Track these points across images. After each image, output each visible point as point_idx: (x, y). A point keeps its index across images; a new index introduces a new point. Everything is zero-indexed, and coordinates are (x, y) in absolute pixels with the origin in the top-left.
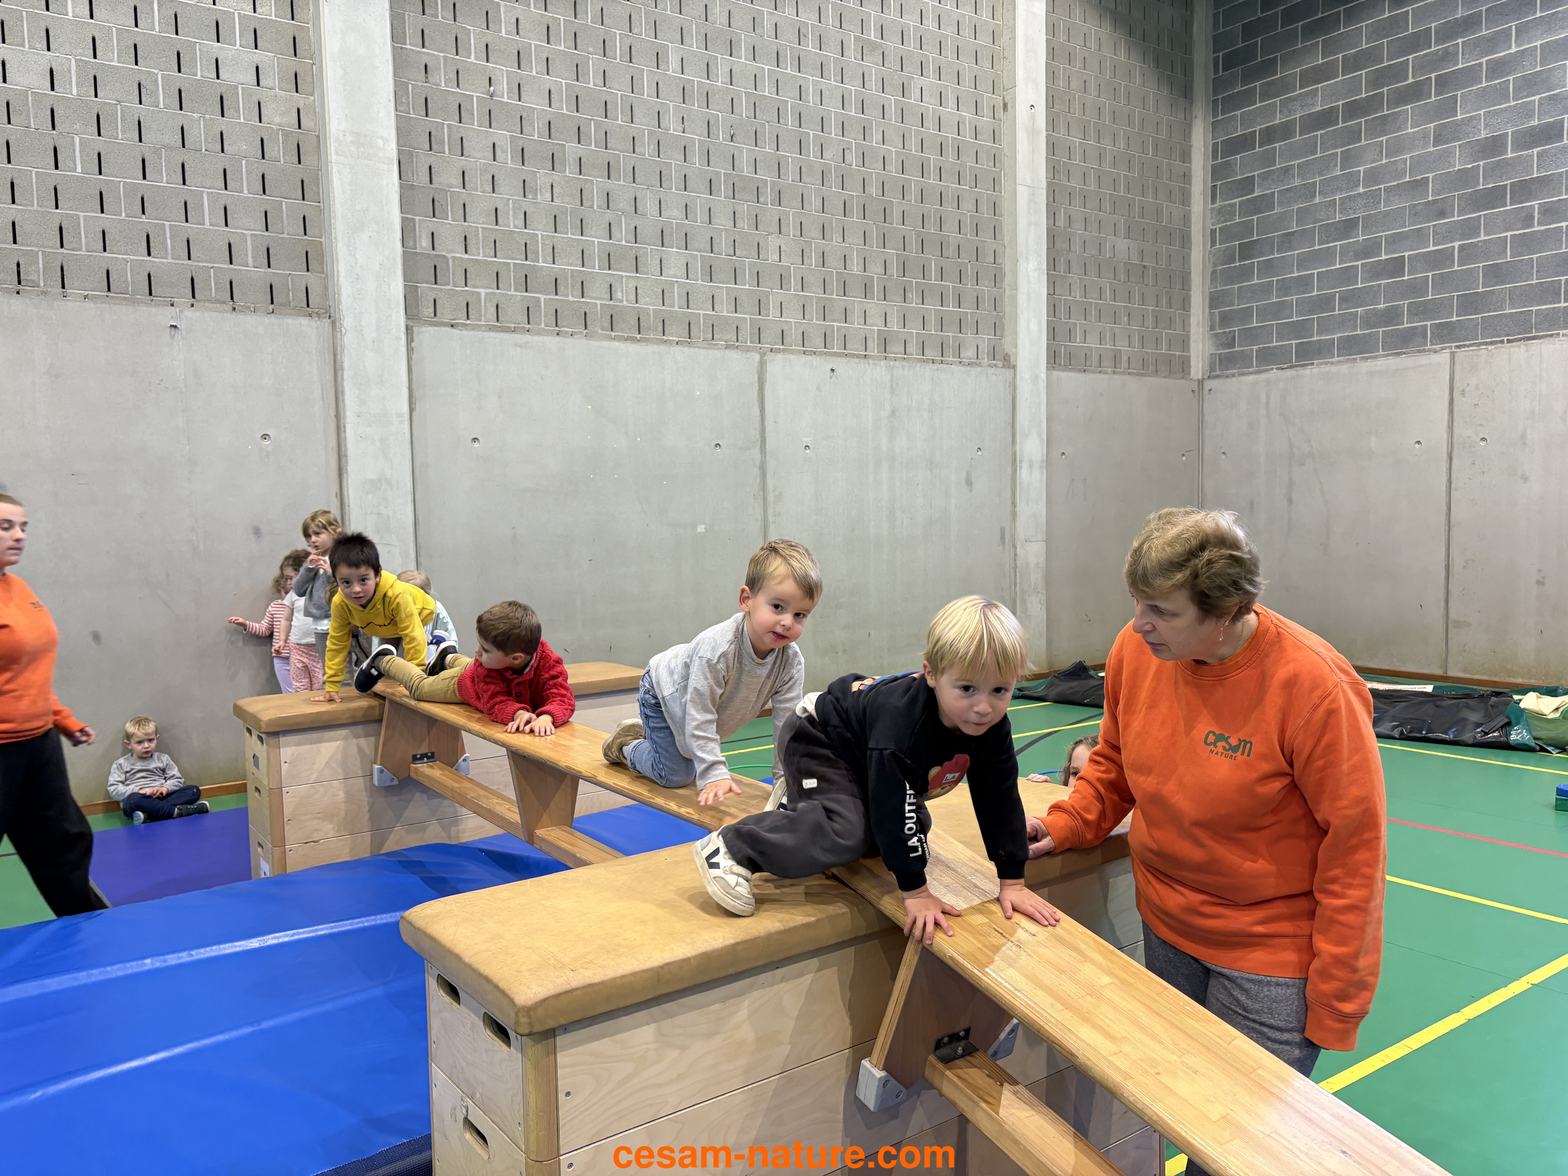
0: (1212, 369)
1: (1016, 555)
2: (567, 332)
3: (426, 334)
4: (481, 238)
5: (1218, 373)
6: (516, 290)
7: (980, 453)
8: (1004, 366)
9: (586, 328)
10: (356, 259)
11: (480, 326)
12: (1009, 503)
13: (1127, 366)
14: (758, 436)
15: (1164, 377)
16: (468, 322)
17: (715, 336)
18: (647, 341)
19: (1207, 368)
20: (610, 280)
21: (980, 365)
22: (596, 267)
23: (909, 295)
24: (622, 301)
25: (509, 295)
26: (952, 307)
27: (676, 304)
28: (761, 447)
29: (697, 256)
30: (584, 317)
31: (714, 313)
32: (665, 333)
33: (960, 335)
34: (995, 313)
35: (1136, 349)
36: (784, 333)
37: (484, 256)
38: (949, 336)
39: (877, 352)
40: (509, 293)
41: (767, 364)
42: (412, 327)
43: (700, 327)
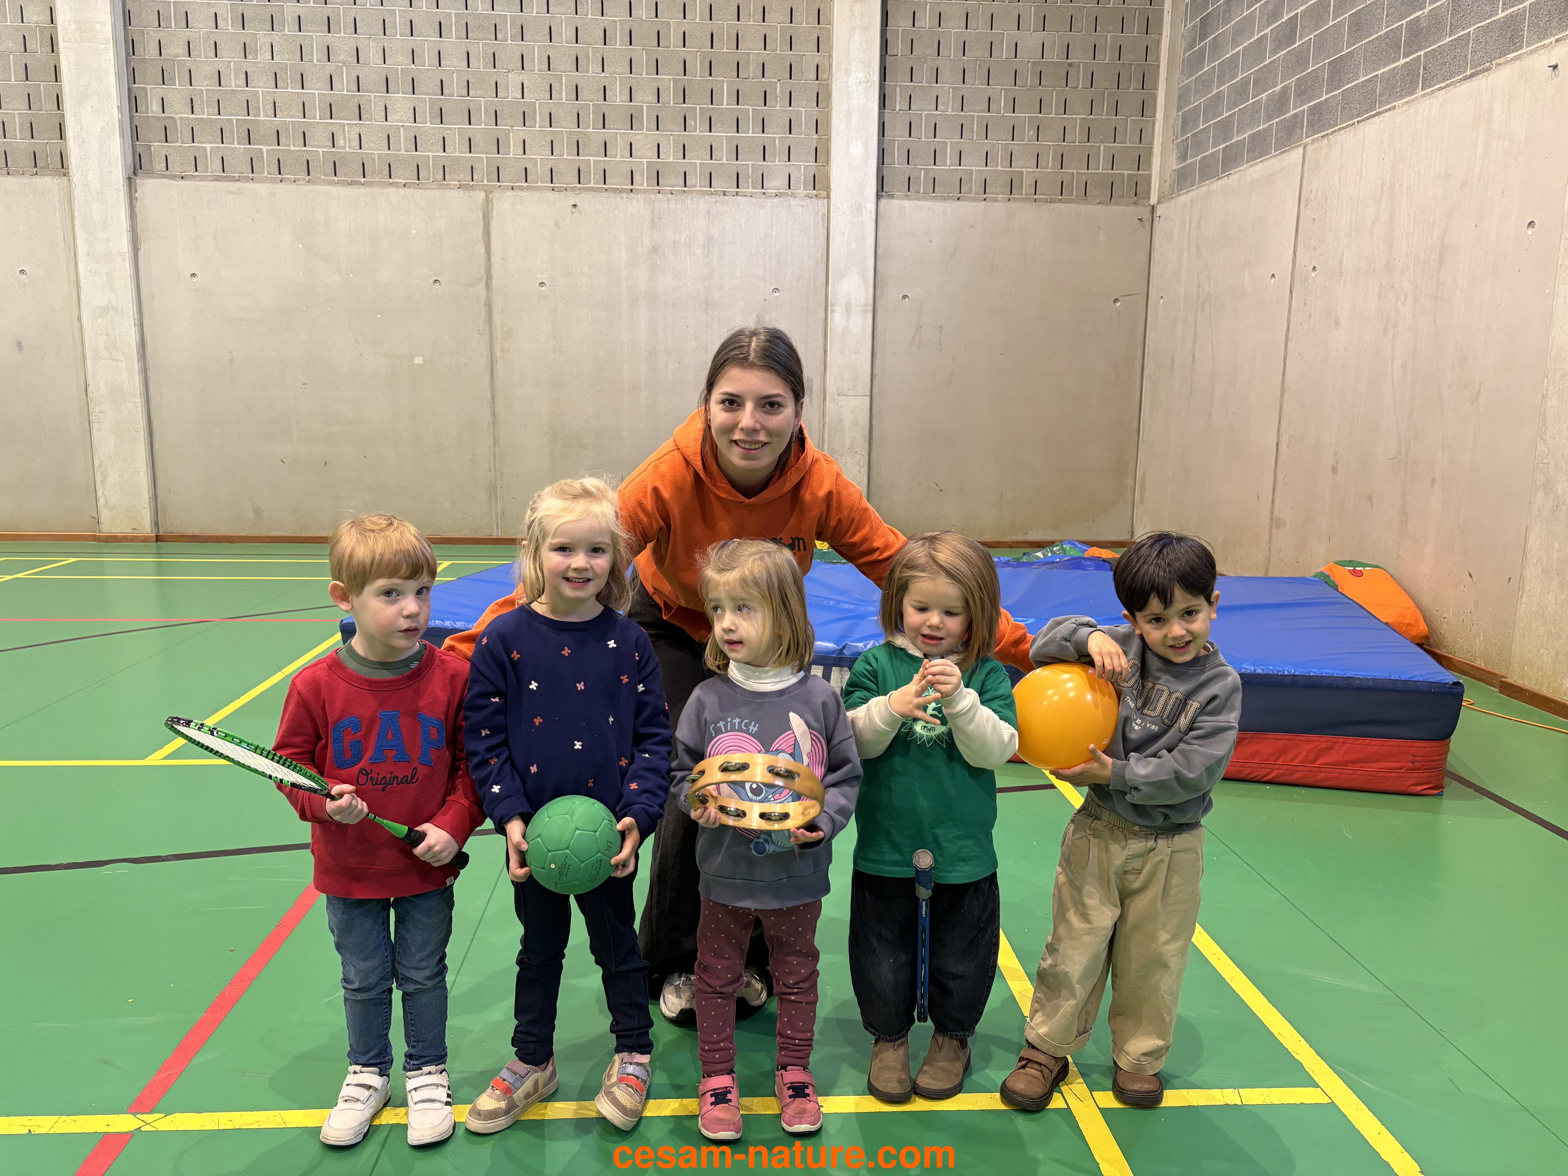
2: (289, 179)
4: (205, 99)
5: (1174, 192)
6: (238, 143)
7: (777, 294)
8: (824, 196)
9: (309, 174)
11: (208, 177)
13: (1031, 191)
14: (483, 272)
15: (1097, 204)
16: (196, 174)
18: (371, 184)
19: (1167, 186)
20: (332, 129)
21: (793, 196)
22: (317, 117)
23: (690, 123)
24: (344, 148)
25: (233, 148)
26: (753, 133)
27: (403, 148)
28: (487, 283)
29: (425, 100)
30: (306, 164)
31: (444, 154)
32: (392, 176)
33: (765, 163)
34: (816, 136)
35: (1049, 170)
36: (528, 170)
37: (209, 114)
38: (748, 165)
39: (647, 186)
40: (233, 146)
41: (494, 201)
42: (135, 180)
43: (429, 169)
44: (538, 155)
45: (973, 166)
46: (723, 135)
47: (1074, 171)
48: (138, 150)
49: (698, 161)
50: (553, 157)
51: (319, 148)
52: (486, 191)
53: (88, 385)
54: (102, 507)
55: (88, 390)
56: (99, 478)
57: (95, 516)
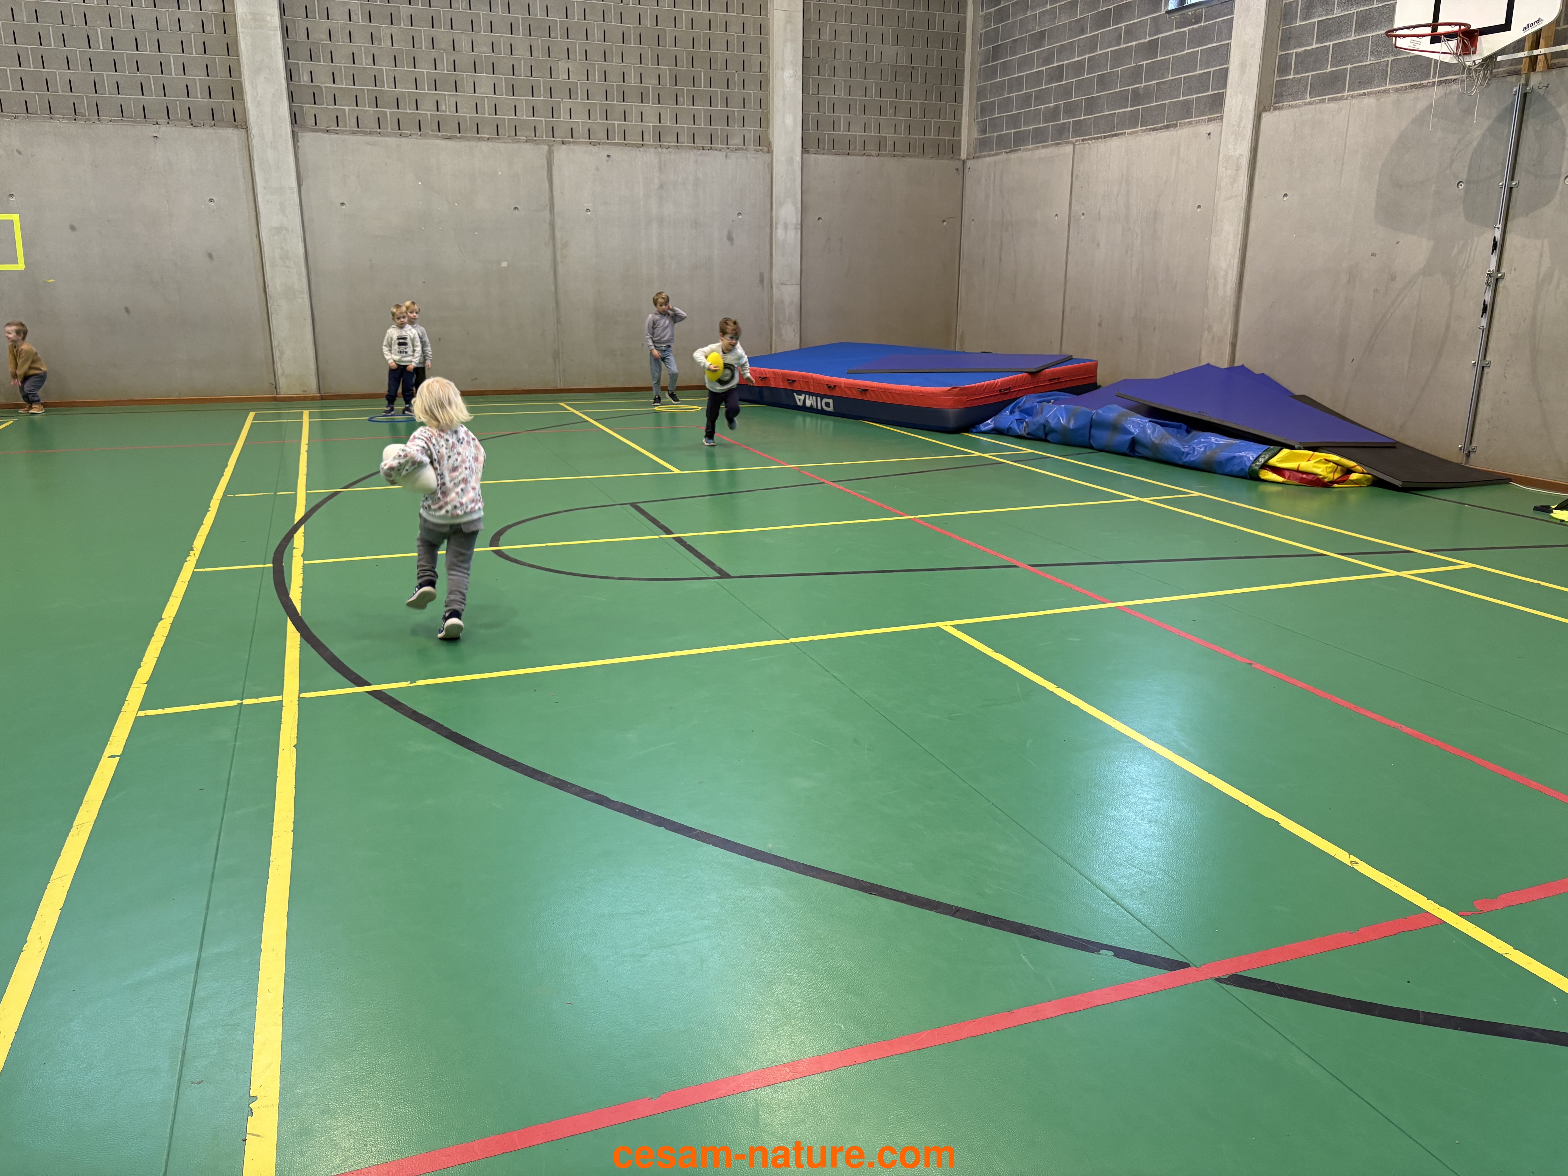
1: (772, 294)
2: (407, 134)
3: (307, 138)
4: (343, 73)
6: (369, 107)
7: (740, 217)
9: (420, 131)
10: (257, 92)
11: (346, 131)
12: (767, 255)
13: (891, 150)
14: (548, 202)
15: (931, 158)
16: (338, 128)
17: (518, 134)
18: (465, 138)
20: (436, 98)
21: (744, 150)
22: (426, 89)
24: (446, 112)
25: (364, 110)
26: (720, 107)
27: (487, 112)
28: (550, 210)
29: (502, 78)
30: (418, 123)
31: (516, 117)
32: (479, 132)
33: (728, 128)
34: (760, 110)
35: (902, 136)
36: (573, 130)
37: (347, 85)
38: (718, 129)
39: (653, 142)
41: (555, 151)
42: (297, 133)
43: (505, 128)
44: (579, 120)
45: (857, 132)
46: (701, 108)
47: (917, 137)
48: (294, 110)
49: (686, 126)
50: (590, 121)
51: (427, 111)
52: (548, 145)
53: (267, 285)
54: (280, 376)
55: (267, 290)
56: (277, 354)
57: (274, 383)
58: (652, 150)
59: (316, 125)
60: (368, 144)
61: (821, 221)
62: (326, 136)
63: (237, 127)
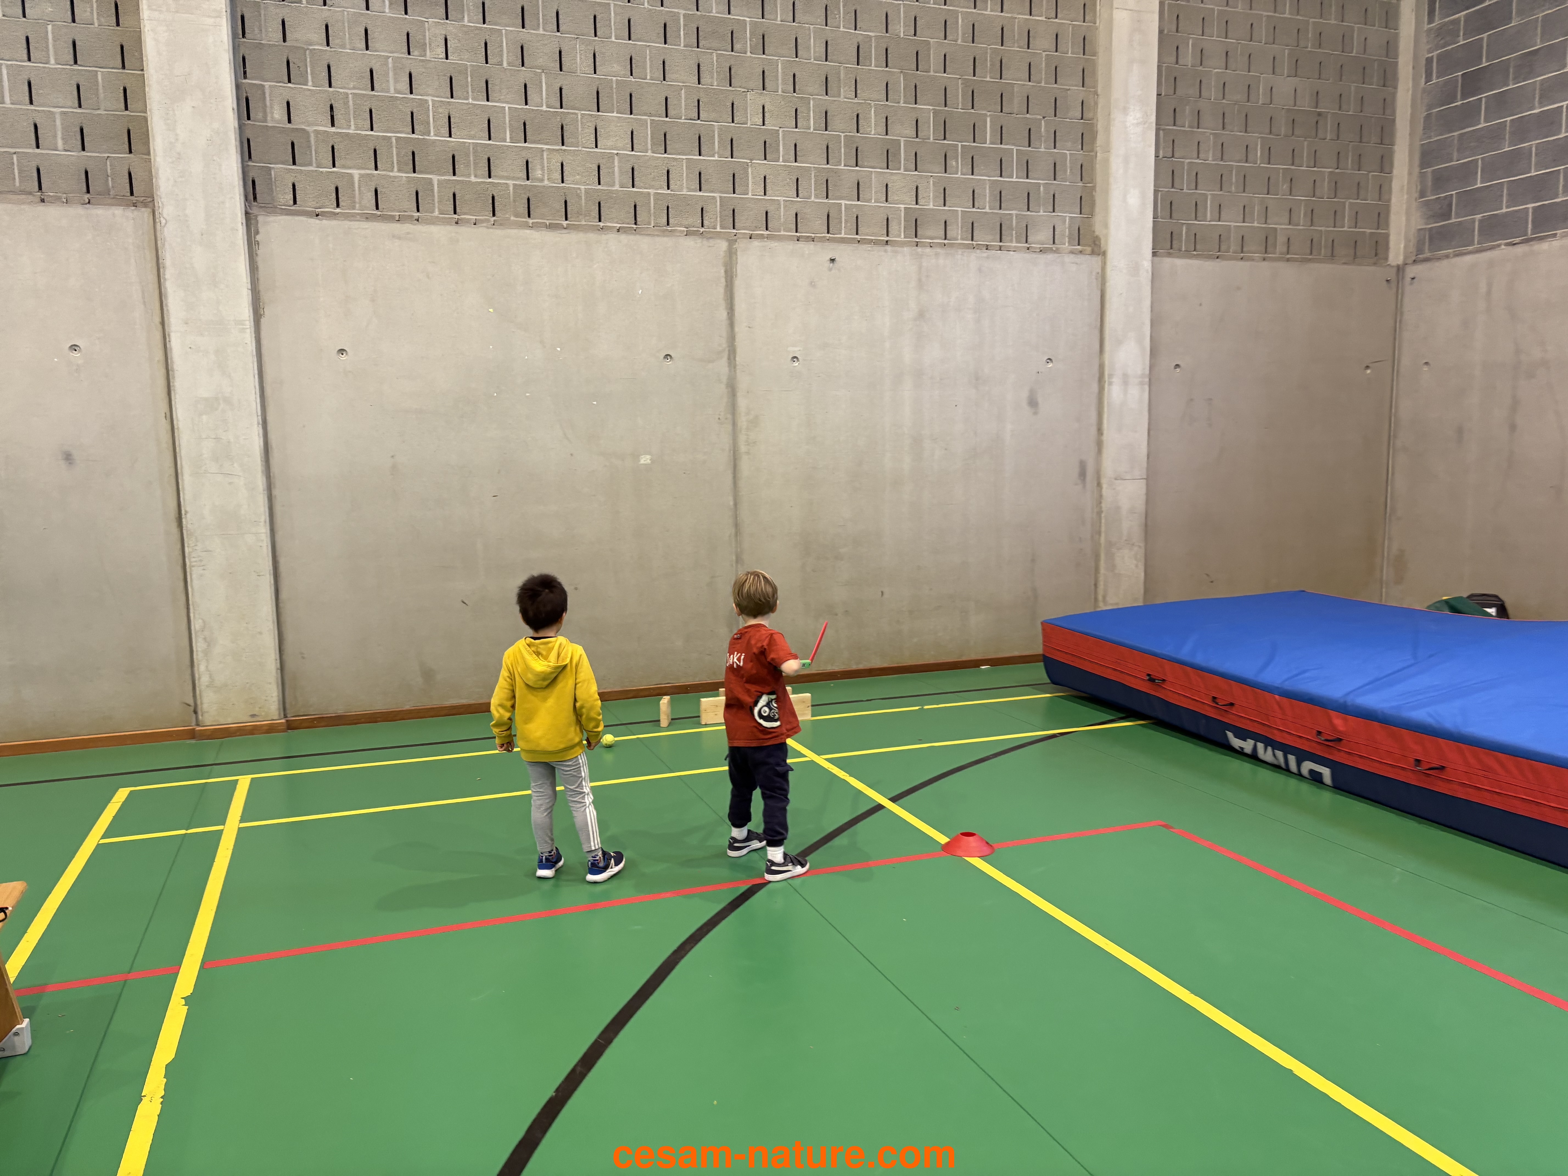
0: (1420, 251)
1: (1101, 496)
2: (469, 219)
3: (273, 225)
4: (351, 107)
5: (1427, 254)
6: (399, 171)
7: (1050, 365)
8: (1093, 253)
9: (494, 215)
10: (177, 135)
11: (353, 214)
12: (1093, 431)
13: (1285, 249)
14: (725, 345)
15: (1345, 263)
16: (338, 210)
17: (671, 221)
18: (577, 228)
19: (1412, 249)
20: (526, 155)
21: (1057, 251)
22: (507, 138)
23: (952, 163)
24: (542, 180)
25: (390, 177)
26: (1017, 178)
27: (617, 182)
28: (729, 359)
29: (646, 121)
30: (491, 201)
31: (669, 192)
32: (603, 218)
33: (1029, 213)
34: (1081, 184)
35: (1301, 227)
36: (769, 214)
37: (357, 128)
38: (1012, 215)
39: (907, 237)
40: (391, 174)
41: (738, 253)
42: (256, 216)
43: (650, 210)
44: (781, 196)
45: (1232, 221)
46: (986, 178)
48: (252, 174)
49: (959, 209)
50: (798, 199)
51: (508, 179)
52: (728, 240)
53: (183, 512)
54: (203, 687)
55: (184, 520)
56: (199, 646)
57: (191, 702)
58: (906, 249)
59: (295, 202)
60: (394, 236)
61: (1178, 370)
62: (314, 221)
63: (135, 205)
